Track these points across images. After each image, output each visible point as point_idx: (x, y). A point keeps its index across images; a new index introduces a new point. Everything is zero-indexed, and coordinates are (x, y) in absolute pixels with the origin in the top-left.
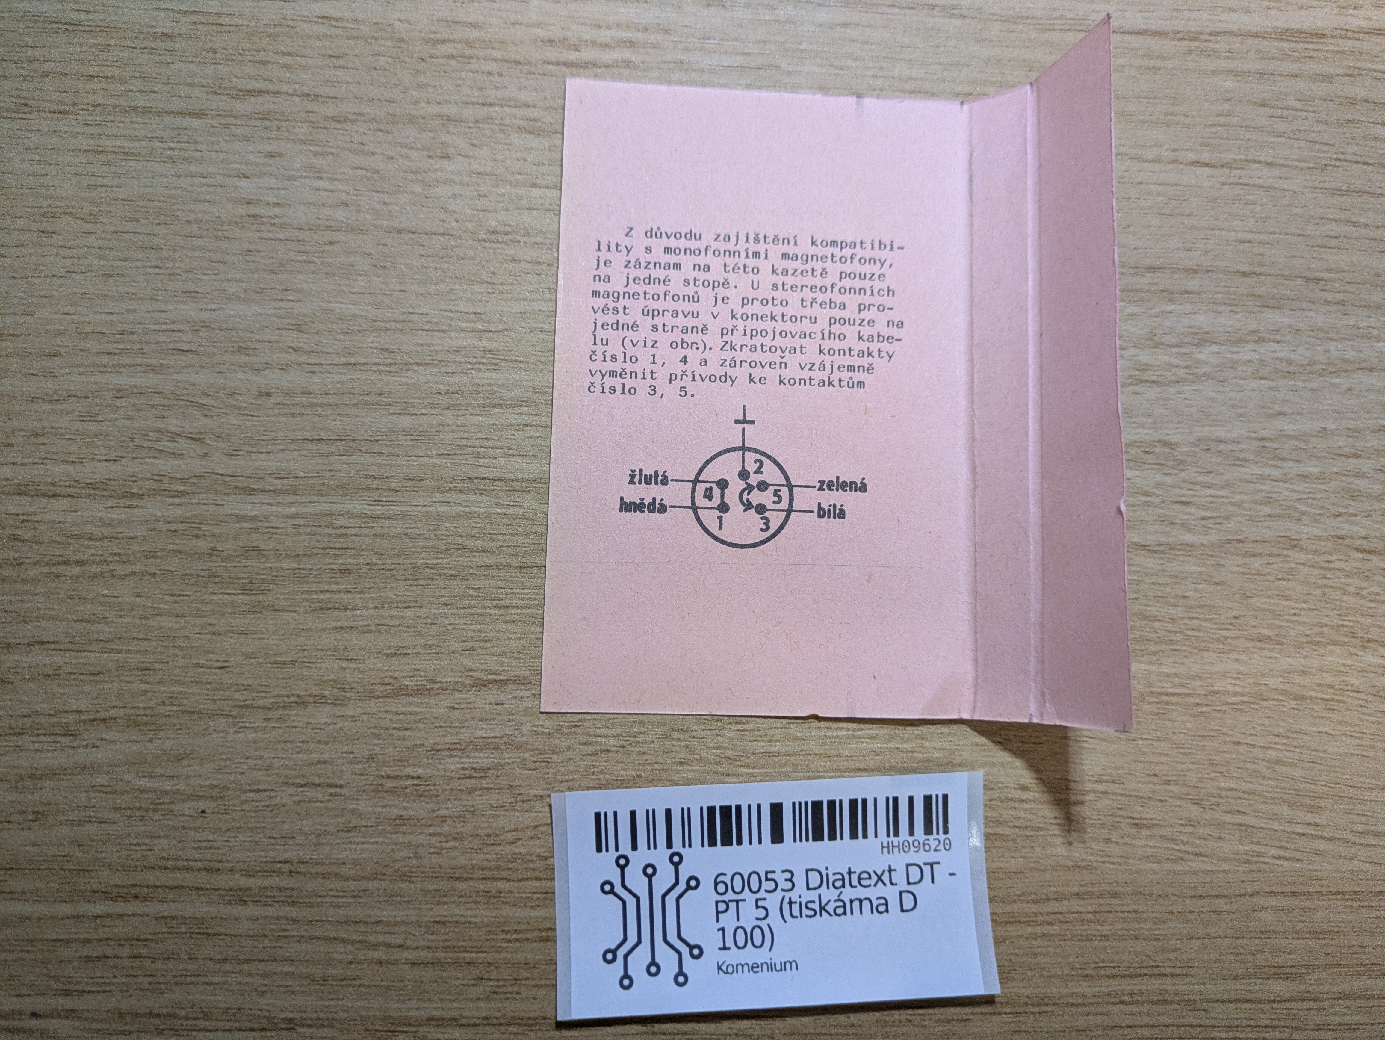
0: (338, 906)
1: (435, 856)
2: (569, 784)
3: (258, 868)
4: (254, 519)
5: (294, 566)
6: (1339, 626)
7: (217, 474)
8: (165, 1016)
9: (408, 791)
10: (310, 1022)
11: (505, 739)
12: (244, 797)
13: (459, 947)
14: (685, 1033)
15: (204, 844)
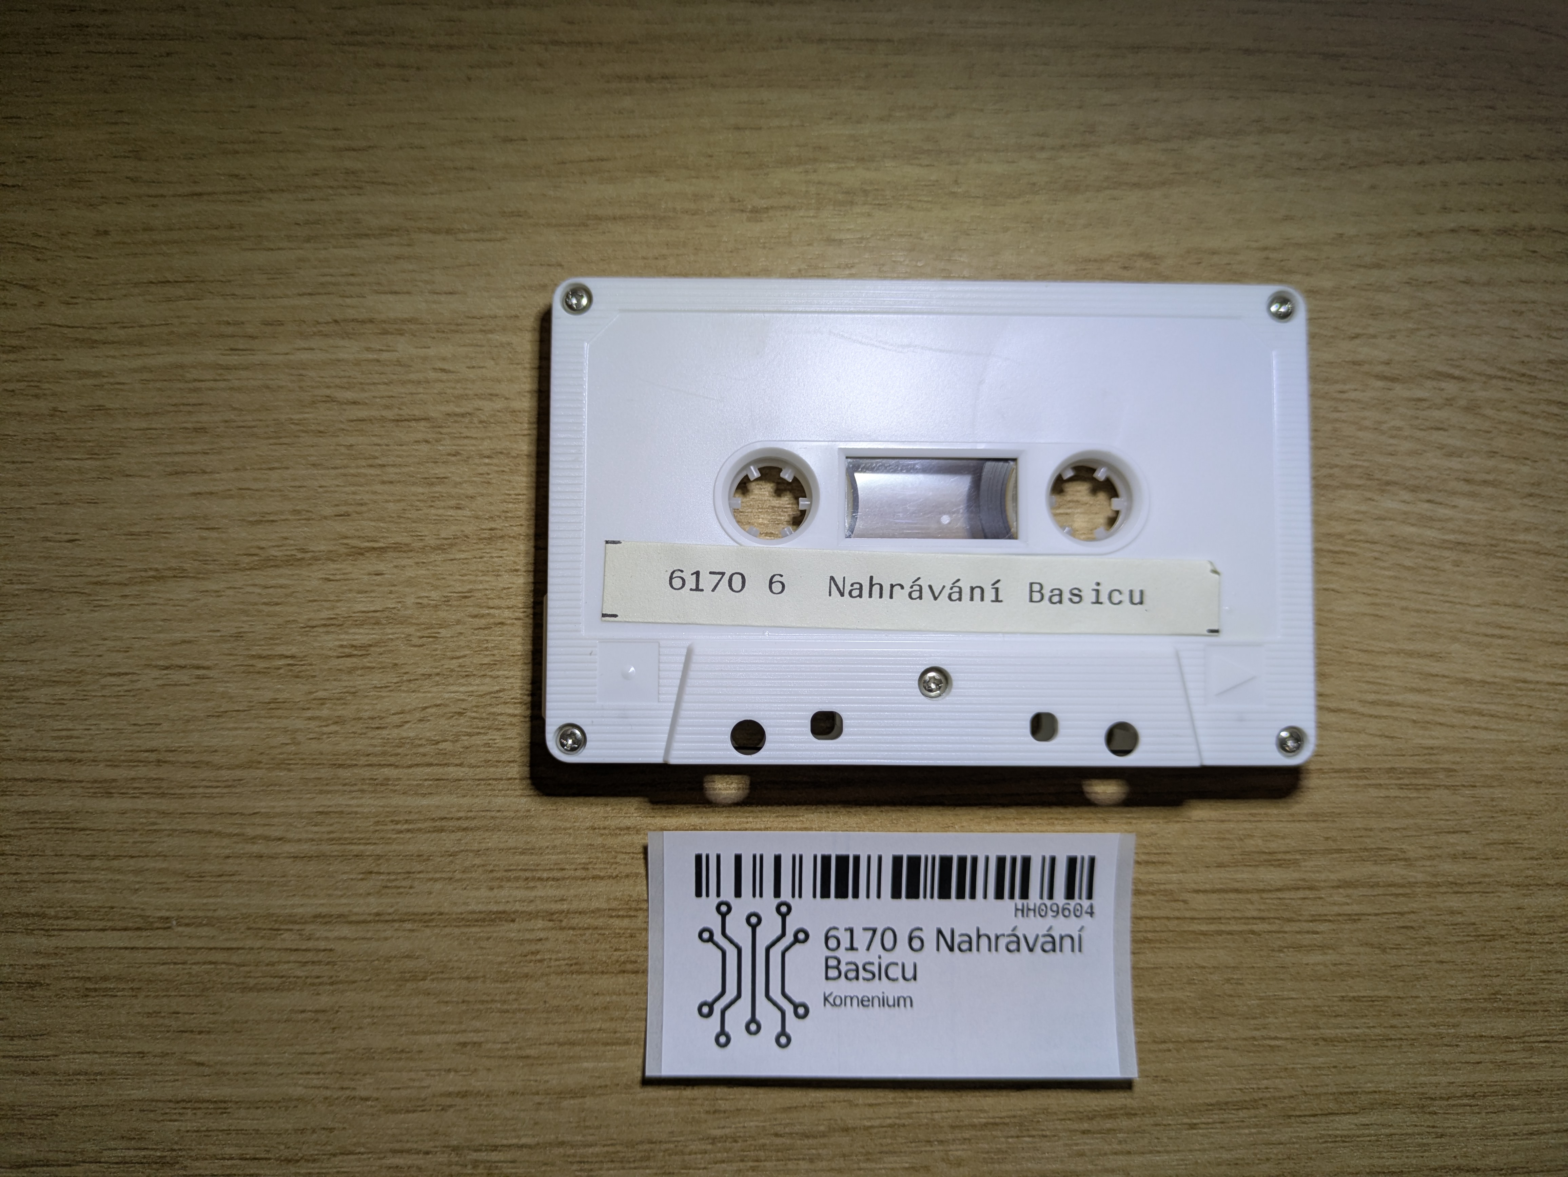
0: (211, 797)
1: (313, 741)
2: (461, 660)
3: (122, 758)
4: (97, 374)
5: (144, 425)
6: (1352, 467)
7: (55, 325)
8: (33, 915)
9: (281, 671)
10: (187, 921)
11: (386, 614)
12: (104, 681)
13: (346, 839)
14: (596, 928)
15: (64, 733)
